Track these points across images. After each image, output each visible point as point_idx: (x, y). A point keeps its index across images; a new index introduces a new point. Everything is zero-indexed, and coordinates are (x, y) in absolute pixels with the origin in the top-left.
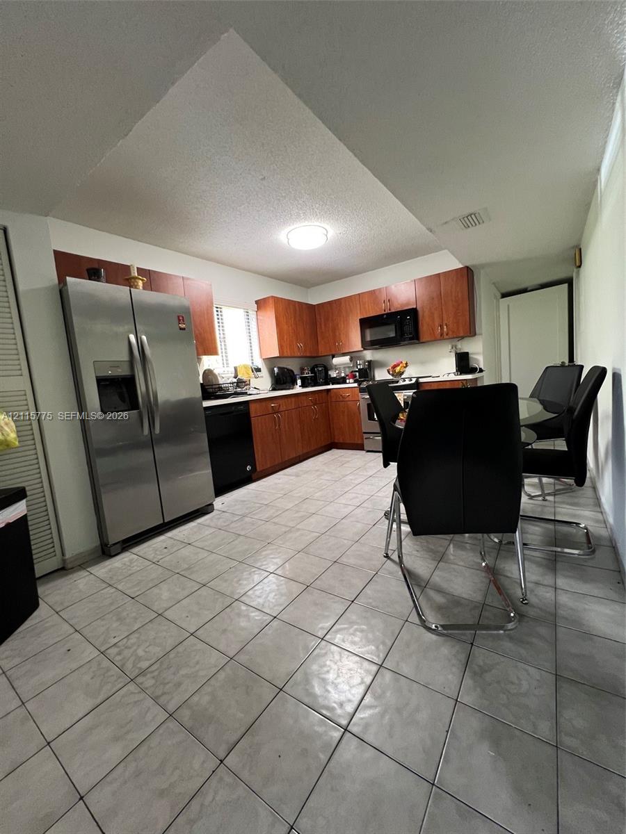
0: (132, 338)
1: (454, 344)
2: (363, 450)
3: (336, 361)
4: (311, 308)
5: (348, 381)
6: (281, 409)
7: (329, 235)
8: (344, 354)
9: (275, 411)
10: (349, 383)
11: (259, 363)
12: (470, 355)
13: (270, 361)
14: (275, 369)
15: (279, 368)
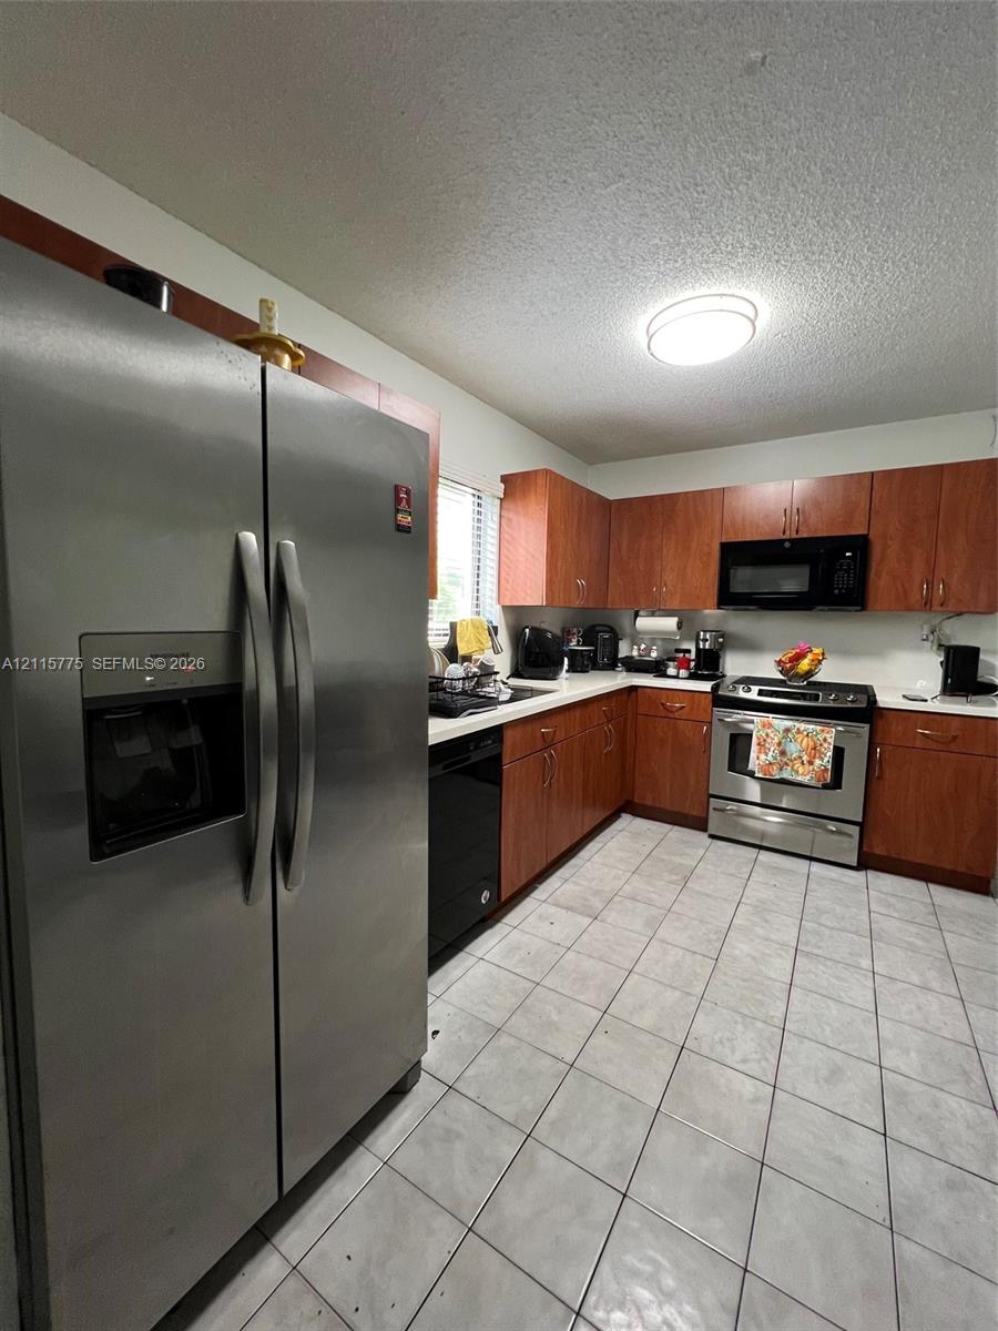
0: (251, 539)
1: (936, 621)
2: (704, 829)
3: (644, 623)
4: (605, 504)
5: (671, 671)
6: (557, 738)
7: (761, 324)
8: (669, 613)
9: (548, 742)
10: (677, 677)
11: (495, 615)
12: (981, 656)
13: (515, 613)
14: (527, 630)
15: (533, 629)
